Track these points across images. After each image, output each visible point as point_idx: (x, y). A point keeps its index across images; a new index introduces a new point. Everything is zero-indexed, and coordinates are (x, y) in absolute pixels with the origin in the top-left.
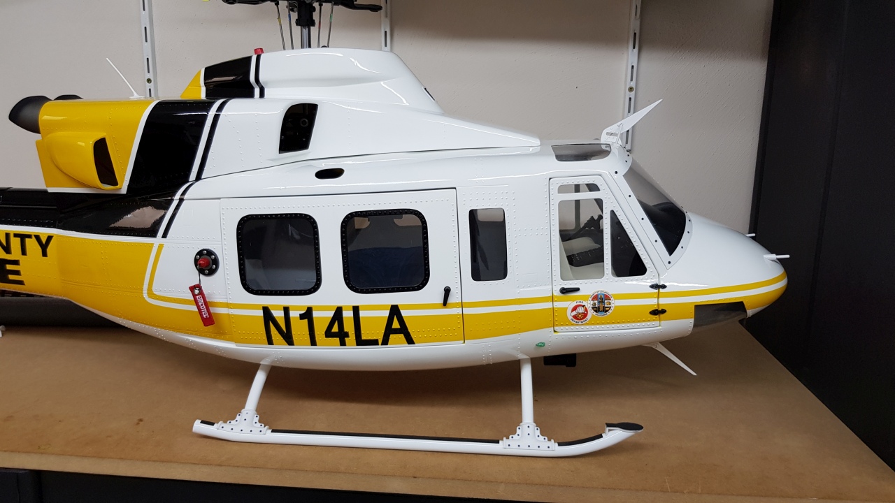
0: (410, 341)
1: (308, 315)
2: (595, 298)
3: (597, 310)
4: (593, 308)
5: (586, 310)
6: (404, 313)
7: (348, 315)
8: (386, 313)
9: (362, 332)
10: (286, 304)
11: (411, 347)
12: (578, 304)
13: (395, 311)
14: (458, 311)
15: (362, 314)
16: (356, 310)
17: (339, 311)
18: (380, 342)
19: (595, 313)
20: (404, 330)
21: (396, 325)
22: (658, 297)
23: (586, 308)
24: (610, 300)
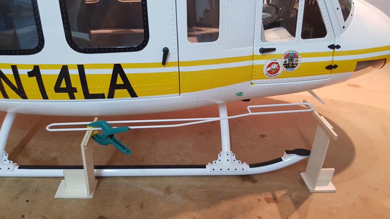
0: (133, 94)
1: (35, 72)
2: (287, 56)
3: (287, 66)
4: (284, 65)
6: (126, 71)
7: (74, 72)
8: (110, 71)
9: (89, 88)
10: (14, 63)
11: (134, 100)
12: (273, 61)
13: (118, 69)
14: (175, 69)
15: (87, 72)
16: (81, 68)
17: (65, 70)
18: (106, 95)
19: (285, 69)
20: (127, 85)
21: (120, 81)
22: (333, 55)
23: (279, 65)
24: (298, 58)
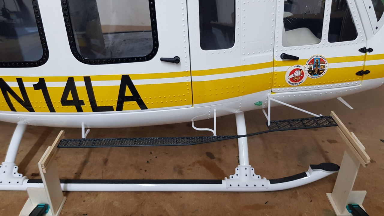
0: (143, 106)
1: (41, 85)
2: (312, 62)
3: (311, 72)
4: (309, 71)
5: (303, 73)
6: (135, 82)
7: (80, 85)
8: (118, 83)
9: (97, 100)
10: (19, 76)
11: (144, 112)
12: (296, 68)
13: (126, 80)
14: (187, 79)
15: (94, 84)
16: (87, 80)
17: (71, 82)
18: (115, 108)
20: (136, 97)
21: (128, 93)
22: (365, 60)
23: (303, 72)
24: (325, 63)
